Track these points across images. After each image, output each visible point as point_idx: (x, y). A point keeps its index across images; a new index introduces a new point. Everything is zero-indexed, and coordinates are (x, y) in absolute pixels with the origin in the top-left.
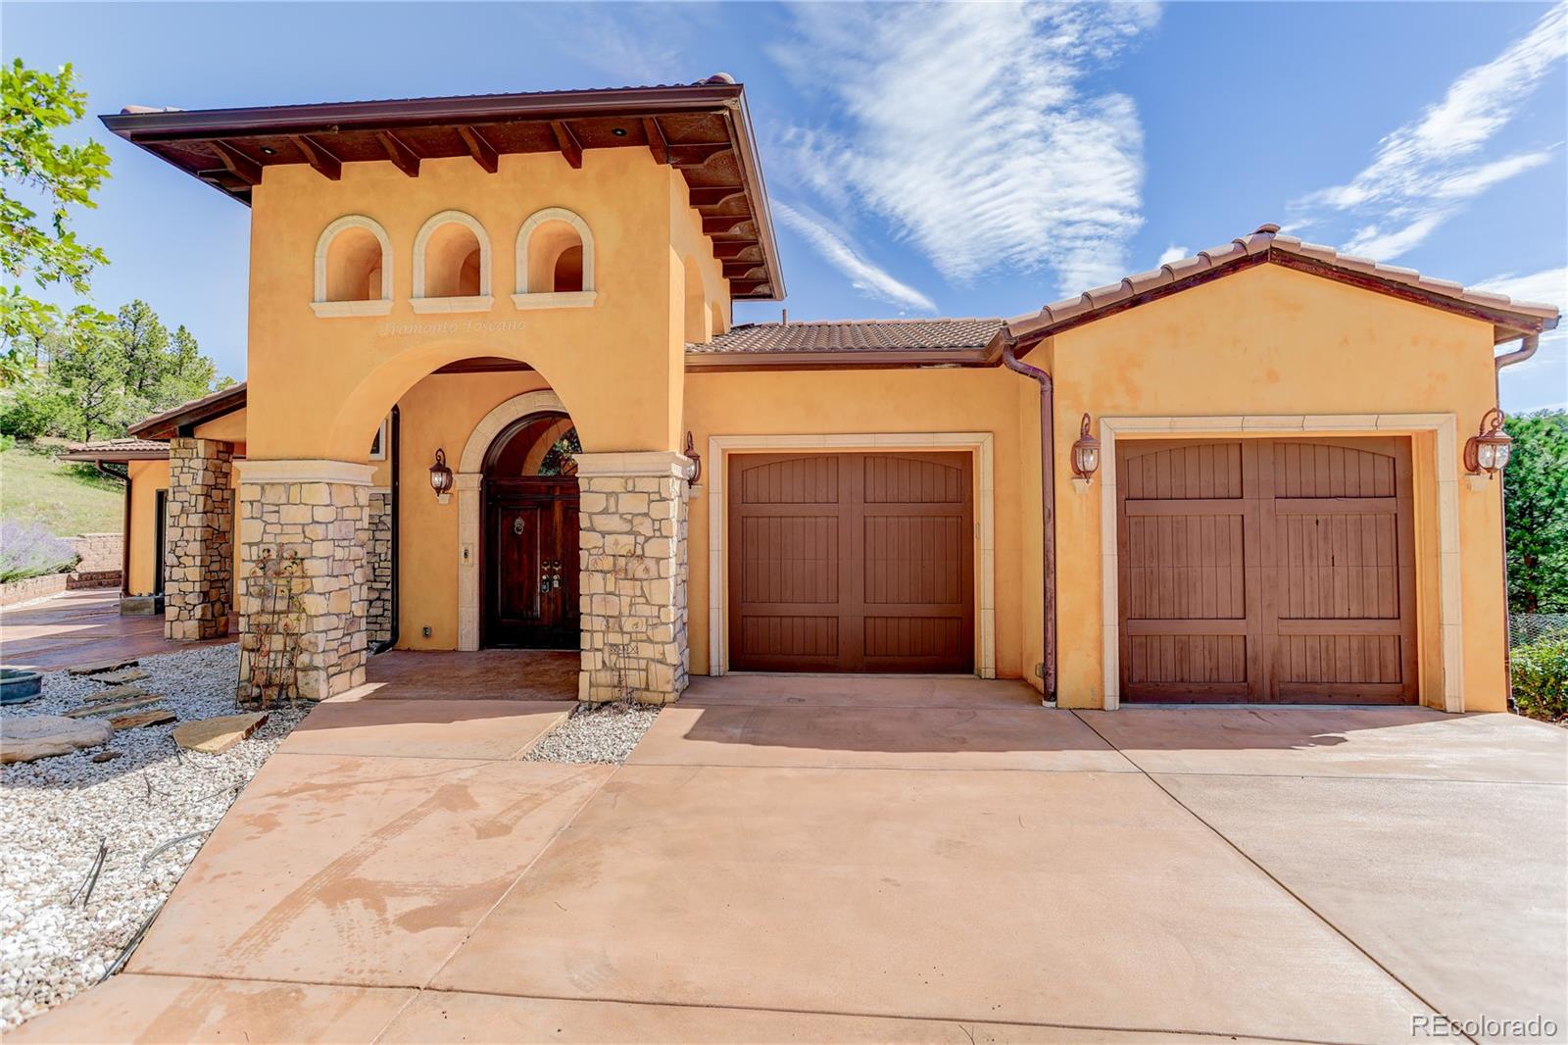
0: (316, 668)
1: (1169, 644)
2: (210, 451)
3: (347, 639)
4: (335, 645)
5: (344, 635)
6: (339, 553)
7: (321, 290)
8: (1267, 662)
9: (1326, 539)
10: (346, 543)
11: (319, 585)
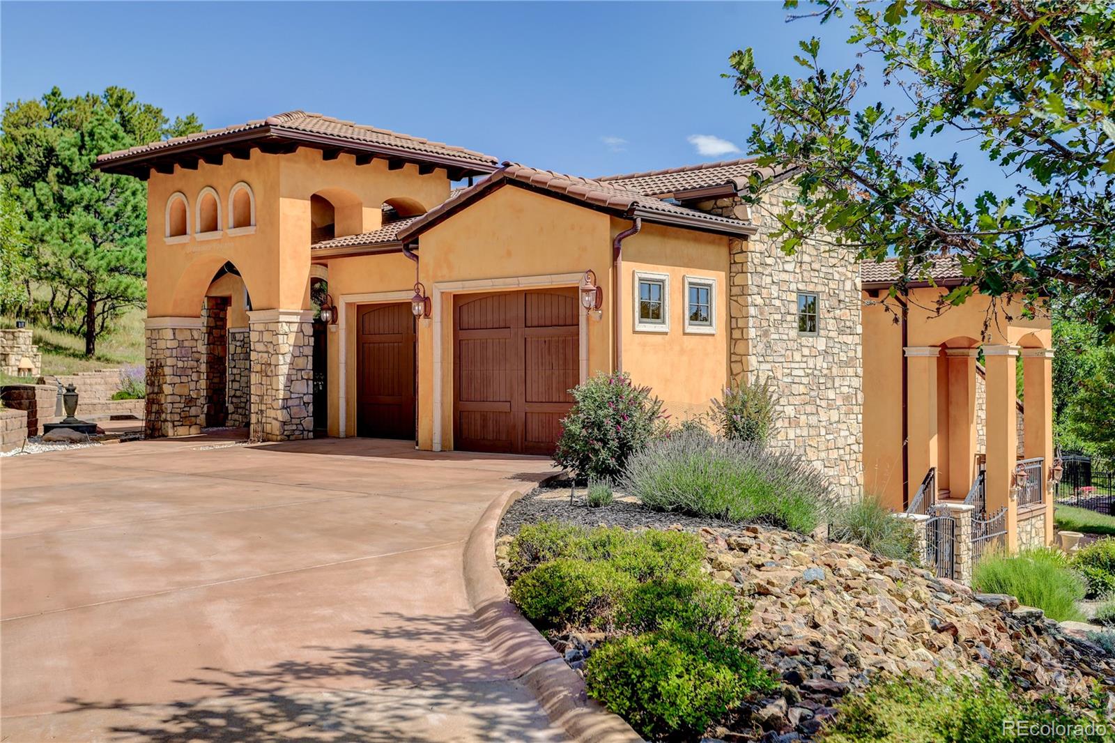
0: (168, 421)
1: (478, 417)
2: (211, 304)
3: (187, 409)
4: (179, 411)
5: (185, 407)
6: (180, 364)
7: (168, 232)
8: (520, 428)
9: (549, 354)
10: (186, 359)
11: (168, 379)
